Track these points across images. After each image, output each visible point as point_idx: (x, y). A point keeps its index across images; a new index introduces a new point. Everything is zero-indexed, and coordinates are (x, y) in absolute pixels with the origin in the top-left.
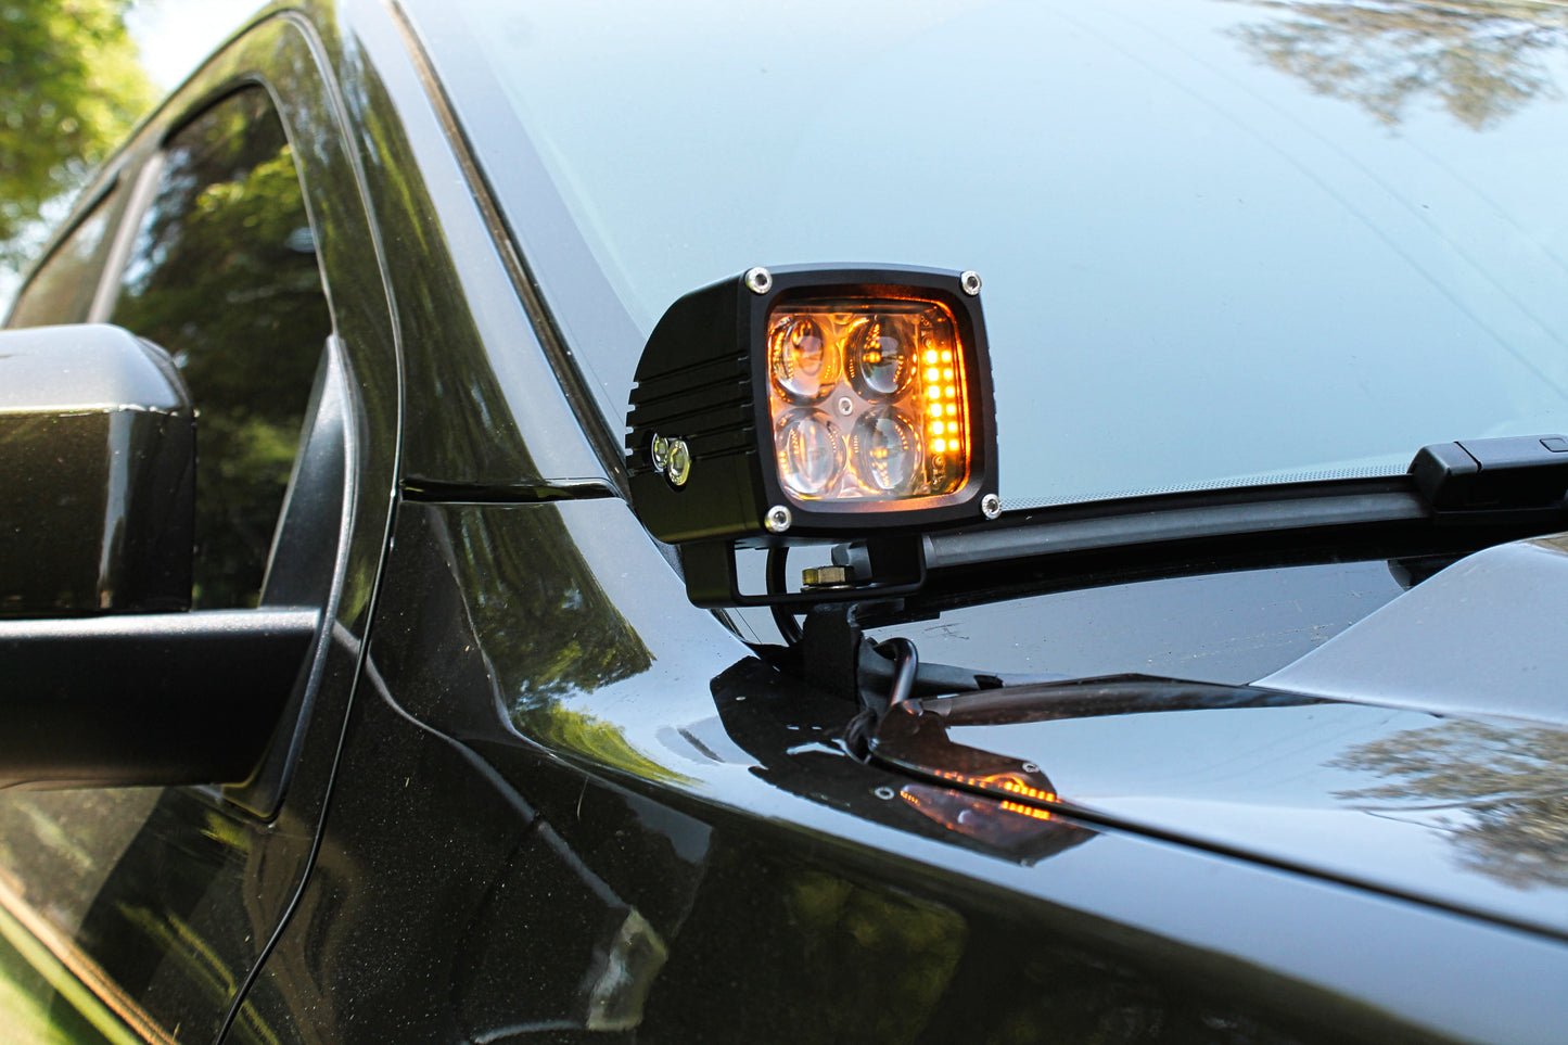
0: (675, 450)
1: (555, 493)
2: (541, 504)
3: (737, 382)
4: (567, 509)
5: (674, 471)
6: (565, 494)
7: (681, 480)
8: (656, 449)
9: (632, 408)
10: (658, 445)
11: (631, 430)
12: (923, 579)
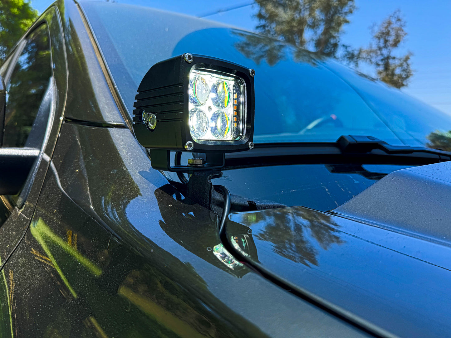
0: (151, 117)
1: (108, 125)
2: (104, 129)
3: (179, 95)
4: (112, 131)
5: (151, 125)
6: (111, 126)
7: (153, 127)
8: (144, 116)
9: (136, 101)
10: (144, 114)
11: (135, 108)
12: (224, 164)
